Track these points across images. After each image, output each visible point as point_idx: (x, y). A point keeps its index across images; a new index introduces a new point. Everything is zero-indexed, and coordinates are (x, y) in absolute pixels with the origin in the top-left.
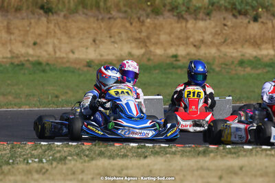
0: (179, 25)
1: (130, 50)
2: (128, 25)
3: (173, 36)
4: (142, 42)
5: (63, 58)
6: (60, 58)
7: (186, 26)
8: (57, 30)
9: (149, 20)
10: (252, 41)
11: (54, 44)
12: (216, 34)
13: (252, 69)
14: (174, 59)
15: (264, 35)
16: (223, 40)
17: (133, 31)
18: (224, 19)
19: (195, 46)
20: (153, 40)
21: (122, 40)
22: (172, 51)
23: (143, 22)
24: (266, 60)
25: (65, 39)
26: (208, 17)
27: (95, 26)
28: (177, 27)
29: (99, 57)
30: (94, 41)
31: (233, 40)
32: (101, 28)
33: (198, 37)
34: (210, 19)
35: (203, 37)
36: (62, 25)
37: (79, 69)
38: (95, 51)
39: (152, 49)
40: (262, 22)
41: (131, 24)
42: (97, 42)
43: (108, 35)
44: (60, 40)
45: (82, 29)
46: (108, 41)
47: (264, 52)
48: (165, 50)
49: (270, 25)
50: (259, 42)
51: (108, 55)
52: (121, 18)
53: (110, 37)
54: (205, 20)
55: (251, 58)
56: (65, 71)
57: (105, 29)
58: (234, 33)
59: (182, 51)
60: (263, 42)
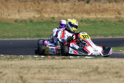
0: (55, 4)
1: (34, 15)
2: (33, 4)
3: (52, 9)
4: (39, 12)
5: (5, 18)
6: (4, 18)
7: (58, 5)
8: (2, 6)
9: (42, 2)
10: (86, 11)
11: (1, 12)
12: (71, 8)
13: (86, 24)
14: (53, 19)
15: (91, 9)
16: (74, 11)
17: (35, 7)
18: (75, 2)
19: (62, 13)
20: (44, 11)
21: (30, 11)
22: (52, 16)
23: (39, 3)
24: (92, 20)
25: (6, 10)
26: (68, 1)
27: (19, 4)
28: (54, 5)
29: (20, 18)
30: (19, 11)
31: (78, 11)
32: (21, 5)
33: (63, 10)
34: (68, 2)
35: (65, 9)
36: (5, 4)
37: (12, 23)
38: (19, 15)
39: (43, 14)
40: (91, 4)
41: (35, 4)
42: (20, 11)
43: (25, 8)
44: (4, 10)
45: (13, 6)
46: (24, 11)
47: (92, 17)
48: (49, 15)
49: (94, 5)
50: (89, 12)
51: (25, 17)
52: (30, 1)
53: (26, 9)
54: (66, 2)
55: (86, 19)
56: (5, 24)
57: (23, 6)
58: (79, 8)
59: (56, 16)
60: (91, 12)
